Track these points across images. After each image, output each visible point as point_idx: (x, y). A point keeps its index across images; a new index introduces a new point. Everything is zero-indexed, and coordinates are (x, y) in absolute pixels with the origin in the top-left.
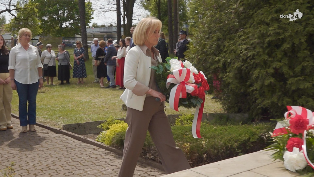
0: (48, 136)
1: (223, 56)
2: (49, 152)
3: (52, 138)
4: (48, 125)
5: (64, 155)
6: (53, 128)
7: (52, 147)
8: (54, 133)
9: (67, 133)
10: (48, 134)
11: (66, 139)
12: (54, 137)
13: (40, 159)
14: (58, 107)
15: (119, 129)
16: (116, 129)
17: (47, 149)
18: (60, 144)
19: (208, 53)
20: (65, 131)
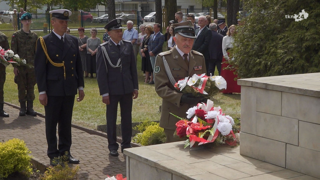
0: (83, 137)
1: (264, 58)
2: (87, 150)
3: (88, 138)
4: (81, 126)
5: (102, 153)
6: (87, 129)
7: (89, 146)
8: (88, 134)
9: (102, 134)
10: (82, 135)
11: (101, 139)
12: (89, 137)
13: (80, 155)
14: (87, 106)
15: (155, 130)
16: (152, 130)
17: (85, 147)
18: (97, 143)
19: (250, 54)
20: (100, 132)
